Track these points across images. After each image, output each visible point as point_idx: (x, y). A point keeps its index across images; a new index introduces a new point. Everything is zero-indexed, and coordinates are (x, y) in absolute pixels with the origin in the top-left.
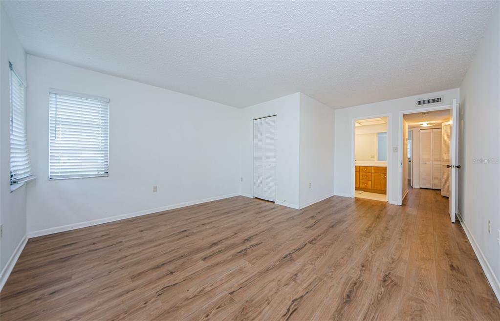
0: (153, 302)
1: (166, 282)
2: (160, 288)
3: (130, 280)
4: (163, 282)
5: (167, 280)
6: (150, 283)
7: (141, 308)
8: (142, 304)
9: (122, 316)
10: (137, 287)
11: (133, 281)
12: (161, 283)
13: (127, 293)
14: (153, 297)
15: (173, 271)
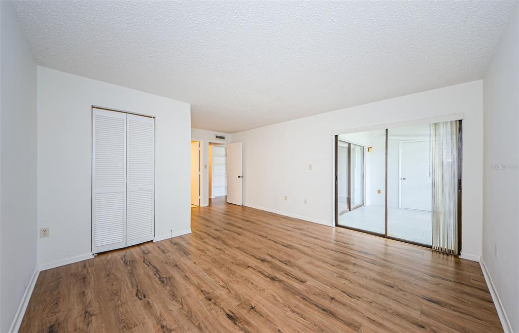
0: (368, 299)
1: (346, 299)
2: (353, 300)
3: (362, 328)
4: (346, 301)
5: (343, 299)
6: (353, 309)
7: (377, 303)
8: (374, 304)
9: (390, 311)
10: (364, 317)
11: (361, 325)
12: (348, 301)
13: (374, 321)
14: (364, 301)
15: (330, 298)
